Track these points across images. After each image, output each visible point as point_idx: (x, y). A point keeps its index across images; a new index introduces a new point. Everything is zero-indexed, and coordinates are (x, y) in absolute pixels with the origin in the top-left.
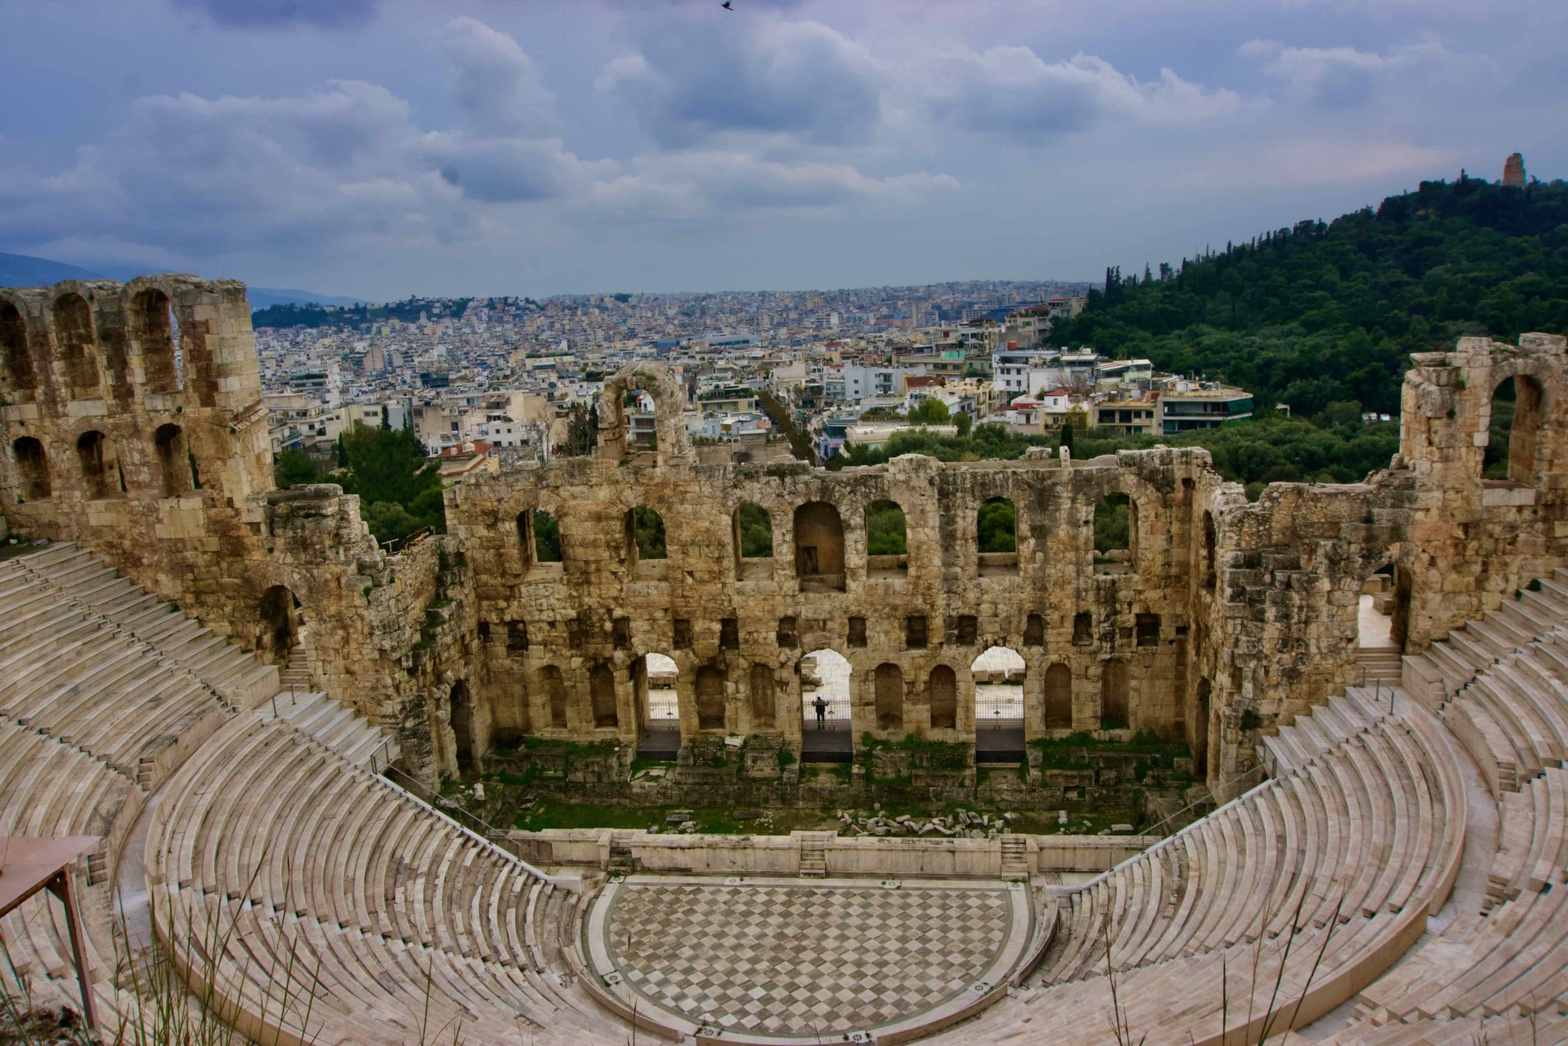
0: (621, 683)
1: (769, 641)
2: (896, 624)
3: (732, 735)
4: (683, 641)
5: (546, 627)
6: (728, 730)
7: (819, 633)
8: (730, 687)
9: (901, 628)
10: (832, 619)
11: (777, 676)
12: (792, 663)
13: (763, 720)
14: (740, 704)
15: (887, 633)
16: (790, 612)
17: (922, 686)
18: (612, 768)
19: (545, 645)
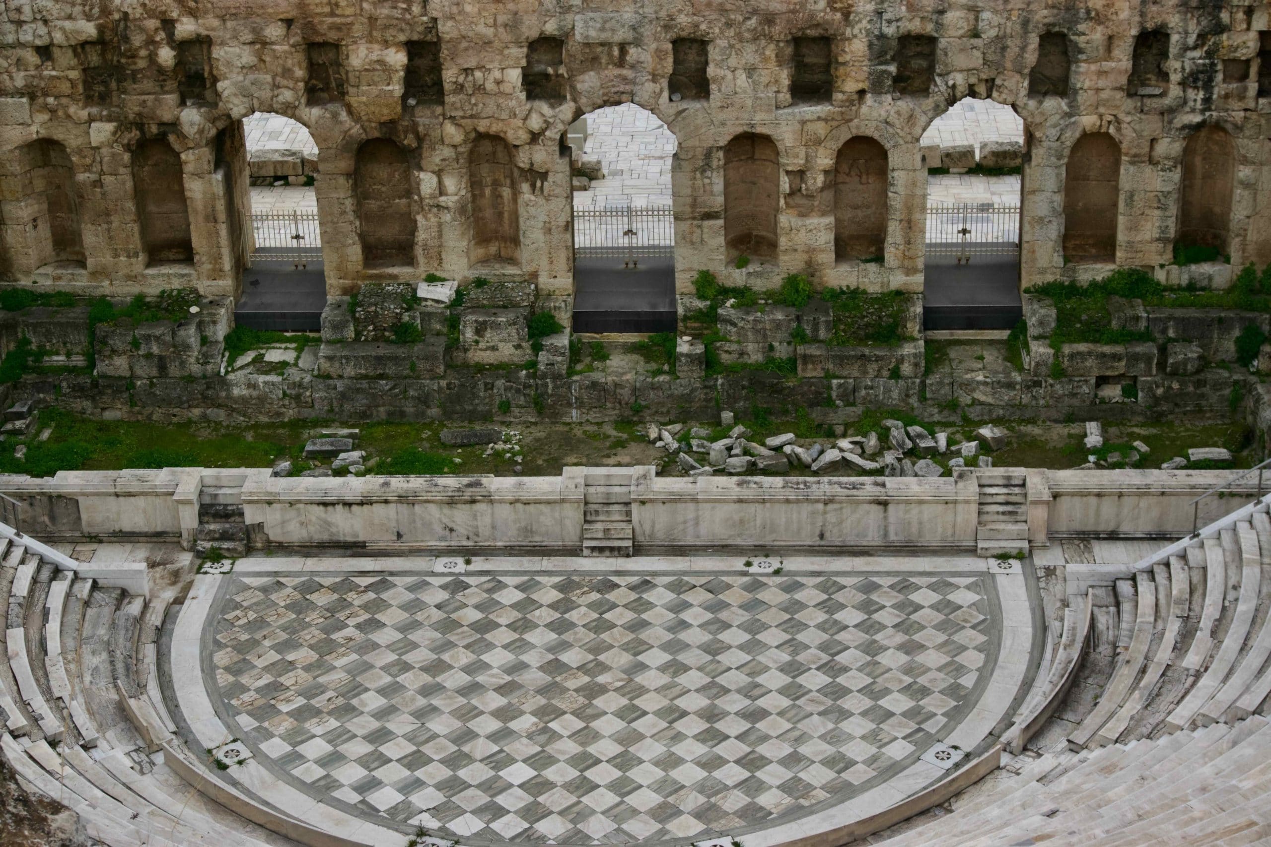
0: (199, 175)
1: (506, 88)
2: (770, 51)
3: (432, 279)
4: (327, 88)
5: (32, 58)
6: (422, 269)
7: (614, 71)
8: (427, 182)
9: (780, 63)
10: (637, 42)
11: (523, 159)
12: (553, 134)
13: (493, 249)
14: (447, 217)
15: (750, 71)
16: (551, 27)
17: (820, 180)
18: (188, 347)
19: (32, 97)
